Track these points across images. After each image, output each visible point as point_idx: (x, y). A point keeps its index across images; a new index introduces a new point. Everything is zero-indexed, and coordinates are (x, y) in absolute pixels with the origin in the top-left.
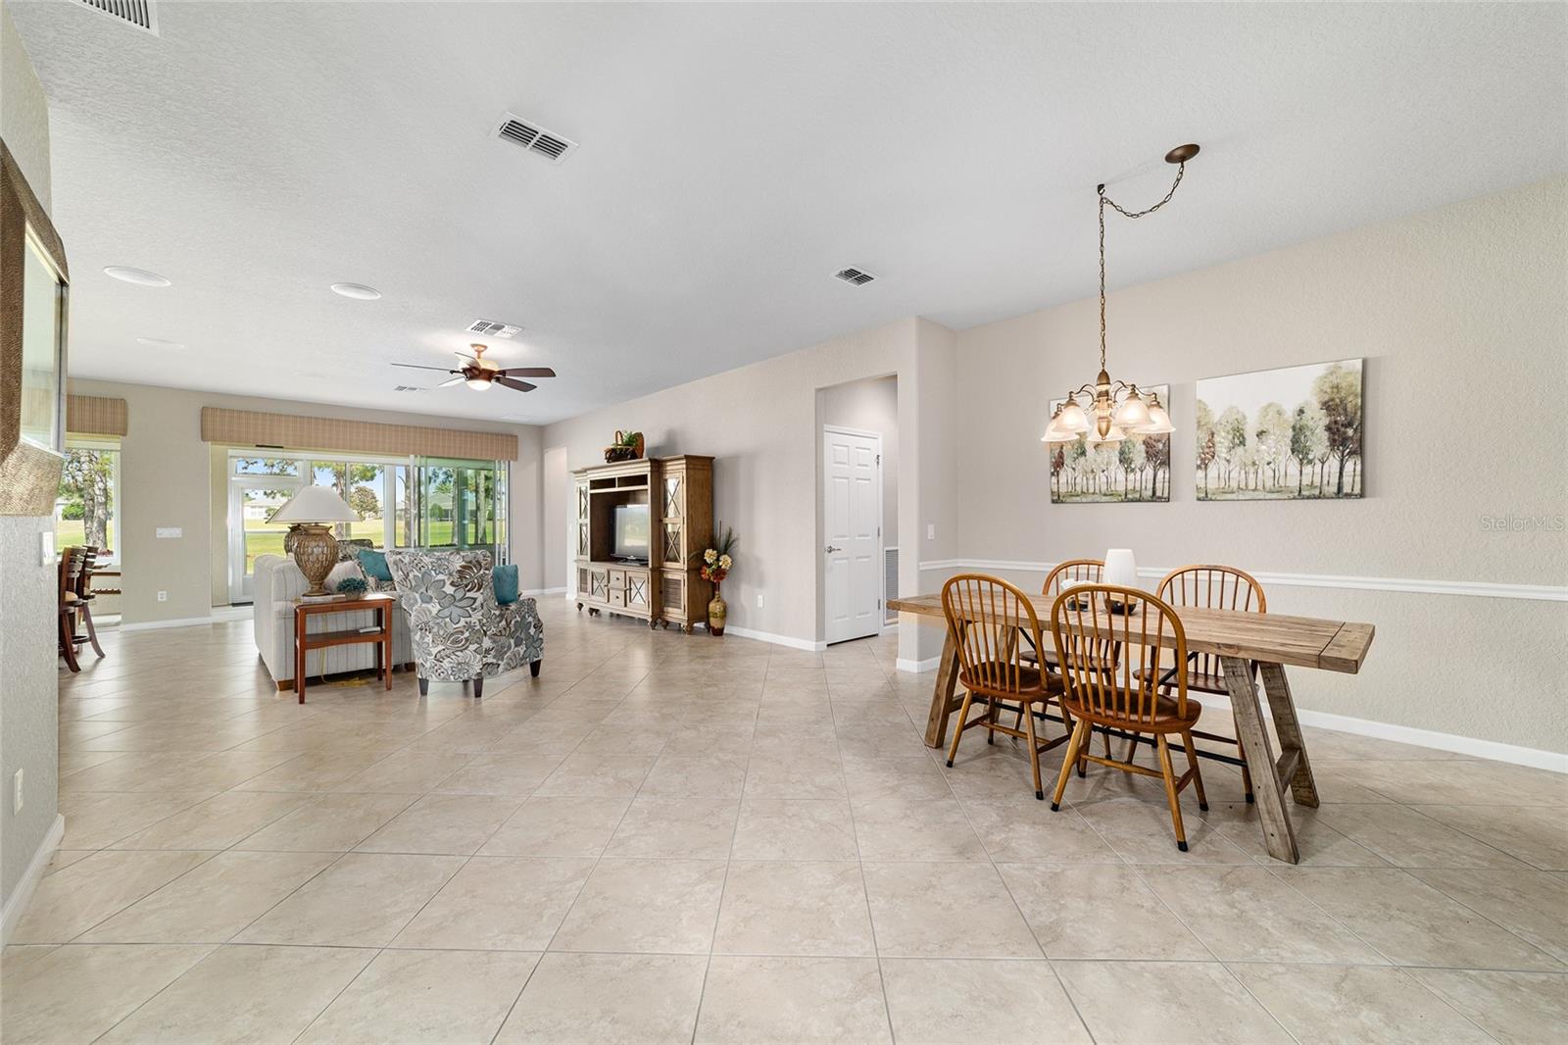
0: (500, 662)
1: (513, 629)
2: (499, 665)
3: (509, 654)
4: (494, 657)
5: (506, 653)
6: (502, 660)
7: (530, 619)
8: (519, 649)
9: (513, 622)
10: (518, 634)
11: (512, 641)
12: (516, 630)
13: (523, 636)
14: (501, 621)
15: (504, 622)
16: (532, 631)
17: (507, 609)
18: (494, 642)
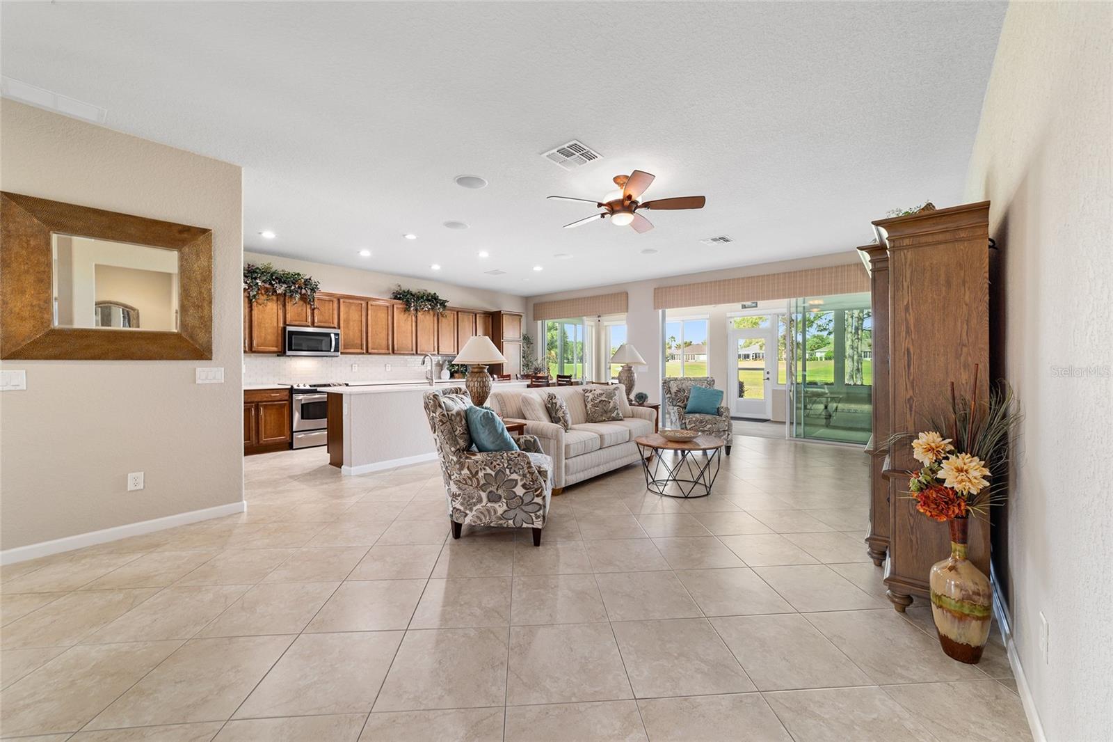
0: (468, 512)
1: (482, 482)
2: (466, 515)
3: (479, 506)
4: (462, 504)
5: (475, 504)
6: (471, 510)
7: (514, 476)
8: (496, 506)
9: (481, 474)
10: (493, 489)
11: (484, 495)
12: (488, 484)
13: (500, 492)
14: (461, 469)
15: (465, 471)
16: (519, 491)
17: (467, 458)
18: (460, 488)
